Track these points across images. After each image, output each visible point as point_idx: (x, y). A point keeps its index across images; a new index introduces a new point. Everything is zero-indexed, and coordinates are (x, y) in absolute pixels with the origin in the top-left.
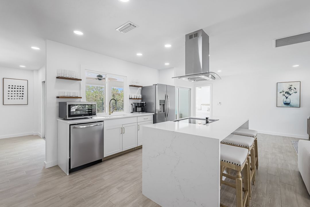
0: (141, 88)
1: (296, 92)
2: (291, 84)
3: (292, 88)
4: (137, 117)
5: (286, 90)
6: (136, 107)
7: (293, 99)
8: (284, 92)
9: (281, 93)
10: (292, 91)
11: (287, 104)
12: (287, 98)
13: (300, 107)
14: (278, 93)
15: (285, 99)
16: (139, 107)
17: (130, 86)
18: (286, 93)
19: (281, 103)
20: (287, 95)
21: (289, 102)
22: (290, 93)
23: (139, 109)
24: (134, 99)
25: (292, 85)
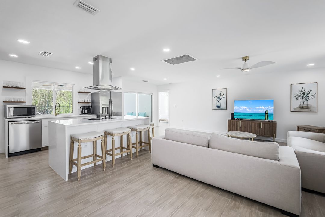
0: (91, 94)
1: (224, 97)
2: (221, 90)
3: (222, 94)
4: (78, 117)
5: (218, 96)
6: (83, 109)
7: (222, 103)
8: (217, 97)
9: (215, 98)
10: (222, 96)
11: (218, 107)
12: (218, 102)
13: (226, 109)
14: (213, 97)
15: (217, 104)
16: (85, 109)
17: (78, 92)
18: (218, 98)
19: (215, 107)
20: (218, 100)
21: (219, 106)
22: (221, 98)
23: (86, 111)
24: (82, 103)
25: (221, 92)
